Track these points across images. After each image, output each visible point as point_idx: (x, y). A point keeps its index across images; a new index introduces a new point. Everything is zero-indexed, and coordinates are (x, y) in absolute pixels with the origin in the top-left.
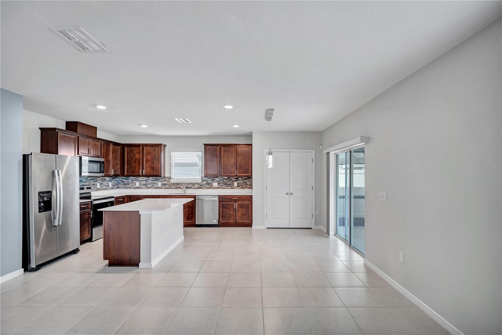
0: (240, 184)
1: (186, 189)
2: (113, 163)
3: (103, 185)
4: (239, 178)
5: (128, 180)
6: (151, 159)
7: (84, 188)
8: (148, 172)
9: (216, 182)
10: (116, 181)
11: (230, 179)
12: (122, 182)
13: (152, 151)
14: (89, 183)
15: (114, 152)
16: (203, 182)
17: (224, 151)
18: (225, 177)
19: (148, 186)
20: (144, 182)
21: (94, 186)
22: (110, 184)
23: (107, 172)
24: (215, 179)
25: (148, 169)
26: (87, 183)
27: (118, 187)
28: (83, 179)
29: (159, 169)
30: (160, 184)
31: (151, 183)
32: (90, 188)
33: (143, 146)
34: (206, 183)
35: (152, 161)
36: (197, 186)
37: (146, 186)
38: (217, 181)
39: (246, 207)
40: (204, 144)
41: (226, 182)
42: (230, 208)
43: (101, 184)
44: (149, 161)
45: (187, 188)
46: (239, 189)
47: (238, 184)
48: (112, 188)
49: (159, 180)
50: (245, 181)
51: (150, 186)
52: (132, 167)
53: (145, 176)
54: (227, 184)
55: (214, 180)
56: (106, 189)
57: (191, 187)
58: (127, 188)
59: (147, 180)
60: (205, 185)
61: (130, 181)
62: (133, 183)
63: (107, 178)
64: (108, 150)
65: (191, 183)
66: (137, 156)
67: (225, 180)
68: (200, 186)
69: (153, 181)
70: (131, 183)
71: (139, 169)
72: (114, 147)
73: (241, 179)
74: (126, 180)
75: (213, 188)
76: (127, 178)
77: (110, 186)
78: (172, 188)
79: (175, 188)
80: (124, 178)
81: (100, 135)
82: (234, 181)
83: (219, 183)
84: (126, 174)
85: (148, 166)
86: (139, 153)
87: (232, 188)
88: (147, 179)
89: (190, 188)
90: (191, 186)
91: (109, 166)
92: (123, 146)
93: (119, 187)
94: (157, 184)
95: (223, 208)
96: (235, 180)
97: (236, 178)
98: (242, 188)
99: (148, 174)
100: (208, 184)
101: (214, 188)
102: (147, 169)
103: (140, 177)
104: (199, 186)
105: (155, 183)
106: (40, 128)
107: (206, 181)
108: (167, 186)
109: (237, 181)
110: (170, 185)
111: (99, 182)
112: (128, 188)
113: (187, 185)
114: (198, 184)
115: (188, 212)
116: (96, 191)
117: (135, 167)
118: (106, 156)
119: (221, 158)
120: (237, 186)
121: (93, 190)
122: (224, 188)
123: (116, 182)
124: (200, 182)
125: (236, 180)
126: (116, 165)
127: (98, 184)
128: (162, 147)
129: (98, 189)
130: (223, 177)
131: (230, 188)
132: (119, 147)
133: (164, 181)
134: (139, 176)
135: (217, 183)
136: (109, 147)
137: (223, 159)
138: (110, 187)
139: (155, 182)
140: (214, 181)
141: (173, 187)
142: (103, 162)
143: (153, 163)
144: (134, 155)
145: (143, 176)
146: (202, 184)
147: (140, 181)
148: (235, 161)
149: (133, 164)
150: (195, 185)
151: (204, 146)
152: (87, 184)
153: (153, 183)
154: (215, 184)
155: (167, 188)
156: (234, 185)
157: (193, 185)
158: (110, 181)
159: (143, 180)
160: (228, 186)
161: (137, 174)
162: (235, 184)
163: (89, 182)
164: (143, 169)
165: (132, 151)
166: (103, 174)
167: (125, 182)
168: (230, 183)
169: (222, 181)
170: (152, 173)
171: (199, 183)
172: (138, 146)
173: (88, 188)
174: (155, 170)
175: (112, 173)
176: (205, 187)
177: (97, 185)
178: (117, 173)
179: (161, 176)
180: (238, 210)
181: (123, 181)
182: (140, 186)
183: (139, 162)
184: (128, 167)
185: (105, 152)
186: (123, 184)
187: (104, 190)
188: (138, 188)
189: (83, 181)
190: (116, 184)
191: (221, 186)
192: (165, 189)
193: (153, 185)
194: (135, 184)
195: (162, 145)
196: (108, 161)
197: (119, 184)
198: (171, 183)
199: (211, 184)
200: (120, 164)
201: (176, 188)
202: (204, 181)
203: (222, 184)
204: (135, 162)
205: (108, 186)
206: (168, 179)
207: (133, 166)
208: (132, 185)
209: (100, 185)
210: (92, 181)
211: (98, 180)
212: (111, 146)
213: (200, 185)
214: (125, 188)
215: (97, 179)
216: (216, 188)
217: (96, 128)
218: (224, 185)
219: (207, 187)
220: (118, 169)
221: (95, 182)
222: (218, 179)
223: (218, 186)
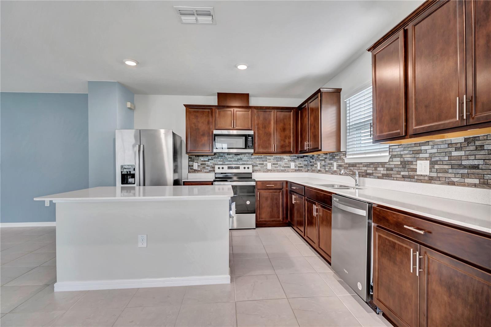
2: (278, 136)
3: (278, 166)
6: (313, 122)
7: (239, 167)
9: (426, 159)
13: (314, 107)
14: (253, 163)
15: (280, 120)
16: (394, 159)
20: (324, 163)
21: (261, 166)
22: (293, 165)
24: (423, 148)
25: (312, 139)
26: (251, 162)
28: (244, 158)
29: (319, 138)
30: (335, 166)
31: (328, 163)
33: (308, 102)
34: (399, 163)
36: (382, 170)
37: (325, 169)
38: (427, 155)
40: (369, 50)
43: (274, 164)
44: (312, 125)
48: (296, 171)
49: (334, 158)
51: (328, 169)
53: (310, 151)
54: (465, 167)
56: (283, 171)
57: (373, 173)
60: (397, 169)
61: (314, 160)
62: (316, 164)
64: (267, 120)
65: (372, 163)
66: (306, 120)
68: (388, 172)
69: (330, 159)
72: (281, 114)
74: (312, 158)
83: (436, 163)
84: (300, 149)
85: (311, 134)
86: (307, 115)
88: (325, 156)
89: (370, 174)
90: (371, 171)
91: (269, 140)
92: (297, 110)
93: (308, 170)
94: (333, 166)
99: (311, 148)
100: (404, 165)
101: (421, 179)
104: (385, 172)
105: (331, 164)
107: (401, 156)
110: (344, 168)
111: (270, 162)
112: (313, 170)
113: (366, 168)
114: (383, 164)
116: (264, 172)
118: (261, 127)
121: (260, 170)
122: (453, 184)
123: (307, 162)
124: (387, 160)
126: (286, 139)
127: (269, 164)
128: (323, 94)
129: (268, 171)
131: (477, 181)
132: (292, 113)
133: (339, 159)
135: (428, 162)
136: (270, 115)
138: (292, 168)
139: (331, 162)
140: (421, 155)
141: (348, 171)
142: (252, 135)
143: (315, 127)
146: (392, 164)
149: (303, 133)
150: (379, 169)
151: (371, 54)
154: (423, 167)
157: (376, 169)
158: (293, 161)
160: (468, 176)
163: (254, 161)
164: (308, 140)
165: (302, 115)
166: (254, 151)
167: (311, 162)
168: (476, 162)
169: (446, 153)
170: (314, 145)
171: (386, 163)
173: (246, 168)
174: (316, 140)
175: (276, 150)
176: (398, 176)
177: (266, 165)
179: (322, 150)
182: (321, 169)
183: (307, 130)
184: (301, 139)
185: (261, 122)
186: (311, 165)
187: (279, 172)
188: (320, 171)
189: (243, 159)
191: (440, 175)
192: (340, 174)
193: (330, 168)
194: (318, 165)
196: (267, 134)
197: (308, 165)
198: (346, 164)
199: (412, 167)
200: (294, 137)
202: (395, 156)
203: (446, 167)
205: (289, 167)
206: (343, 154)
207: (303, 137)
208: (316, 167)
209: (273, 166)
210: (257, 159)
211: (270, 159)
212: (273, 113)
213: (388, 169)
214: (311, 172)
215: (267, 157)
216: (426, 178)
217: (248, 95)
218: (450, 171)
219: (402, 173)
220: (290, 143)
221: (263, 161)
222: (430, 147)
223: (430, 172)
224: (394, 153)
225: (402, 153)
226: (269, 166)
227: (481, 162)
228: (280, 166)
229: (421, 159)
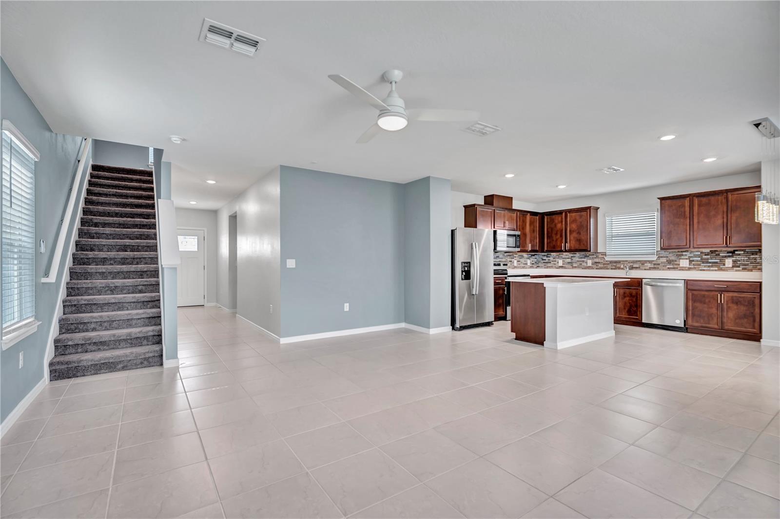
0: (738, 263)
1: (629, 269)
2: (531, 237)
3: (520, 263)
4: (737, 250)
5: (549, 257)
6: (576, 229)
7: (499, 264)
8: (573, 247)
9: (686, 259)
10: (536, 258)
11: (717, 253)
12: (543, 260)
13: (578, 218)
15: (532, 223)
16: (661, 259)
17: (699, 206)
18: (704, 250)
19: (574, 266)
20: (569, 260)
21: (511, 262)
22: (529, 262)
23: (524, 247)
24: (684, 253)
25: (573, 242)
27: (537, 266)
29: (587, 242)
30: (590, 263)
31: (578, 261)
32: (506, 265)
33: (566, 213)
34: (665, 261)
35: (577, 231)
36: (649, 265)
37: (572, 265)
38: (687, 257)
39: (746, 304)
40: (659, 198)
41: (708, 259)
42: (709, 301)
43: (518, 261)
44: (573, 231)
45: (632, 268)
46: (736, 271)
47: (734, 262)
48: (531, 267)
49: (588, 256)
50: (752, 256)
51: (576, 266)
52: (553, 240)
53: (570, 251)
54: (710, 263)
55: (682, 255)
56: (523, 268)
58: (547, 267)
59: (572, 257)
60: (663, 264)
61: (551, 259)
62: (555, 261)
63: (525, 255)
64: (524, 222)
65: (639, 261)
66: (559, 226)
67: (705, 255)
68: (655, 266)
69: (581, 258)
70: (553, 261)
71: (561, 242)
72: (532, 217)
73: (743, 252)
74: (547, 257)
75: (680, 270)
76: (549, 256)
77: (529, 264)
78: (608, 269)
79: (612, 269)
80: (544, 256)
81: (516, 205)
82: (726, 257)
83: (693, 261)
84: (546, 249)
85: (572, 238)
86: (562, 222)
87: (721, 270)
88: (572, 255)
89: (636, 268)
90: (638, 266)
91: (525, 240)
92: (542, 215)
93: (539, 267)
94: (587, 263)
95: (694, 301)
96: (728, 255)
97: (730, 252)
98: (744, 269)
99: (573, 248)
100: (669, 262)
101: (683, 269)
102: (571, 242)
103: (564, 253)
104: (653, 266)
105: (583, 261)
106: (464, 206)
107: (667, 257)
108: (600, 265)
109: (732, 256)
110: (604, 264)
111: (516, 259)
112: (549, 267)
113: (632, 264)
114: (650, 262)
115: (630, 303)
116: (513, 268)
117: (557, 240)
118: (522, 228)
119: (693, 218)
120: (733, 267)
121: (509, 267)
122: (704, 270)
123: (536, 260)
124: (655, 259)
125: (731, 254)
126: (534, 239)
127: (515, 262)
128: (592, 210)
129: (515, 267)
130: (701, 250)
131: (717, 269)
132: (538, 217)
133: (595, 258)
134: (561, 251)
135: (688, 261)
136: (526, 217)
137: (698, 219)
139: (583, 259)
140: (682, 257)
141: (609, 266)
142: (518, 236)
143: (579, 233)
144: (555, 225)
145: (566, 251)
146: (659, 262)
147: (564, 258)
148: (725, 220)
149: (554, 236)
150: (645, 264)
151: (659, 201)
152: (504, 260)
153: (581, 261)
154: (684, 263)
155: (601, 268)
156: (724, 265)
157: (643, 264)
158: (529, 258)
159: (567, 257)
160: (712, 266)
161: (559, 249)
162: (729, 262)
163: (506, 258)
164: (566, 242)
165: (552, 221)
166: (519, 249)
167: (545, 260)
168: (716, 261)
169: (699, 257)
170: (577, 247)
171: (653, 261)
172: (559, 213)
173: (504, 265)
174: (582, 244)
175: (530, 249)
176: (664, 268)
177: (513, 263)
178: (535, 249)
179: (590, 251)
180: (729, 308)
181: (544, 258)
182: (564, 265)
183: (563, 234)
184: (549, 241)
185: (521, 224)
186: (544, 262)
187: (521, 268)
188: (562, 267)
189: (499, 257)
190: (536, 262)
191: (695, 266)
192: (597, 269)
193: (581, 264)
194: (558, 263)
195: (592, 208)
196: (525, 235)
197: (539, 262)
198: (607, 261)
199: (676, 263)
200: (539, 238)
201: (614, 269)
202: (662, 257)
203: (700, 263)
204: (556, 234)
205: (526, 264)
206: (602, 255)
207: (555, 239)
208: (554, 264)
210: (508, 257)
211: (515, 257)
212: (528, 216)
213: (654, 264)
214: (545, 268)
215: (513, 254)
216: (687, 268)
217: (512, 198)
218: (702, 264)
219: (668, 266)
220: (537, 243)
221: (512, 258)
222: (689, 253)
223: (690, 265)
224: (661, 255)
225: (667, 255)
226: (515, 264)
227: (719, 261)
228: (522, 263)
229: (683, 259)
